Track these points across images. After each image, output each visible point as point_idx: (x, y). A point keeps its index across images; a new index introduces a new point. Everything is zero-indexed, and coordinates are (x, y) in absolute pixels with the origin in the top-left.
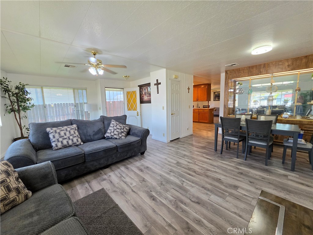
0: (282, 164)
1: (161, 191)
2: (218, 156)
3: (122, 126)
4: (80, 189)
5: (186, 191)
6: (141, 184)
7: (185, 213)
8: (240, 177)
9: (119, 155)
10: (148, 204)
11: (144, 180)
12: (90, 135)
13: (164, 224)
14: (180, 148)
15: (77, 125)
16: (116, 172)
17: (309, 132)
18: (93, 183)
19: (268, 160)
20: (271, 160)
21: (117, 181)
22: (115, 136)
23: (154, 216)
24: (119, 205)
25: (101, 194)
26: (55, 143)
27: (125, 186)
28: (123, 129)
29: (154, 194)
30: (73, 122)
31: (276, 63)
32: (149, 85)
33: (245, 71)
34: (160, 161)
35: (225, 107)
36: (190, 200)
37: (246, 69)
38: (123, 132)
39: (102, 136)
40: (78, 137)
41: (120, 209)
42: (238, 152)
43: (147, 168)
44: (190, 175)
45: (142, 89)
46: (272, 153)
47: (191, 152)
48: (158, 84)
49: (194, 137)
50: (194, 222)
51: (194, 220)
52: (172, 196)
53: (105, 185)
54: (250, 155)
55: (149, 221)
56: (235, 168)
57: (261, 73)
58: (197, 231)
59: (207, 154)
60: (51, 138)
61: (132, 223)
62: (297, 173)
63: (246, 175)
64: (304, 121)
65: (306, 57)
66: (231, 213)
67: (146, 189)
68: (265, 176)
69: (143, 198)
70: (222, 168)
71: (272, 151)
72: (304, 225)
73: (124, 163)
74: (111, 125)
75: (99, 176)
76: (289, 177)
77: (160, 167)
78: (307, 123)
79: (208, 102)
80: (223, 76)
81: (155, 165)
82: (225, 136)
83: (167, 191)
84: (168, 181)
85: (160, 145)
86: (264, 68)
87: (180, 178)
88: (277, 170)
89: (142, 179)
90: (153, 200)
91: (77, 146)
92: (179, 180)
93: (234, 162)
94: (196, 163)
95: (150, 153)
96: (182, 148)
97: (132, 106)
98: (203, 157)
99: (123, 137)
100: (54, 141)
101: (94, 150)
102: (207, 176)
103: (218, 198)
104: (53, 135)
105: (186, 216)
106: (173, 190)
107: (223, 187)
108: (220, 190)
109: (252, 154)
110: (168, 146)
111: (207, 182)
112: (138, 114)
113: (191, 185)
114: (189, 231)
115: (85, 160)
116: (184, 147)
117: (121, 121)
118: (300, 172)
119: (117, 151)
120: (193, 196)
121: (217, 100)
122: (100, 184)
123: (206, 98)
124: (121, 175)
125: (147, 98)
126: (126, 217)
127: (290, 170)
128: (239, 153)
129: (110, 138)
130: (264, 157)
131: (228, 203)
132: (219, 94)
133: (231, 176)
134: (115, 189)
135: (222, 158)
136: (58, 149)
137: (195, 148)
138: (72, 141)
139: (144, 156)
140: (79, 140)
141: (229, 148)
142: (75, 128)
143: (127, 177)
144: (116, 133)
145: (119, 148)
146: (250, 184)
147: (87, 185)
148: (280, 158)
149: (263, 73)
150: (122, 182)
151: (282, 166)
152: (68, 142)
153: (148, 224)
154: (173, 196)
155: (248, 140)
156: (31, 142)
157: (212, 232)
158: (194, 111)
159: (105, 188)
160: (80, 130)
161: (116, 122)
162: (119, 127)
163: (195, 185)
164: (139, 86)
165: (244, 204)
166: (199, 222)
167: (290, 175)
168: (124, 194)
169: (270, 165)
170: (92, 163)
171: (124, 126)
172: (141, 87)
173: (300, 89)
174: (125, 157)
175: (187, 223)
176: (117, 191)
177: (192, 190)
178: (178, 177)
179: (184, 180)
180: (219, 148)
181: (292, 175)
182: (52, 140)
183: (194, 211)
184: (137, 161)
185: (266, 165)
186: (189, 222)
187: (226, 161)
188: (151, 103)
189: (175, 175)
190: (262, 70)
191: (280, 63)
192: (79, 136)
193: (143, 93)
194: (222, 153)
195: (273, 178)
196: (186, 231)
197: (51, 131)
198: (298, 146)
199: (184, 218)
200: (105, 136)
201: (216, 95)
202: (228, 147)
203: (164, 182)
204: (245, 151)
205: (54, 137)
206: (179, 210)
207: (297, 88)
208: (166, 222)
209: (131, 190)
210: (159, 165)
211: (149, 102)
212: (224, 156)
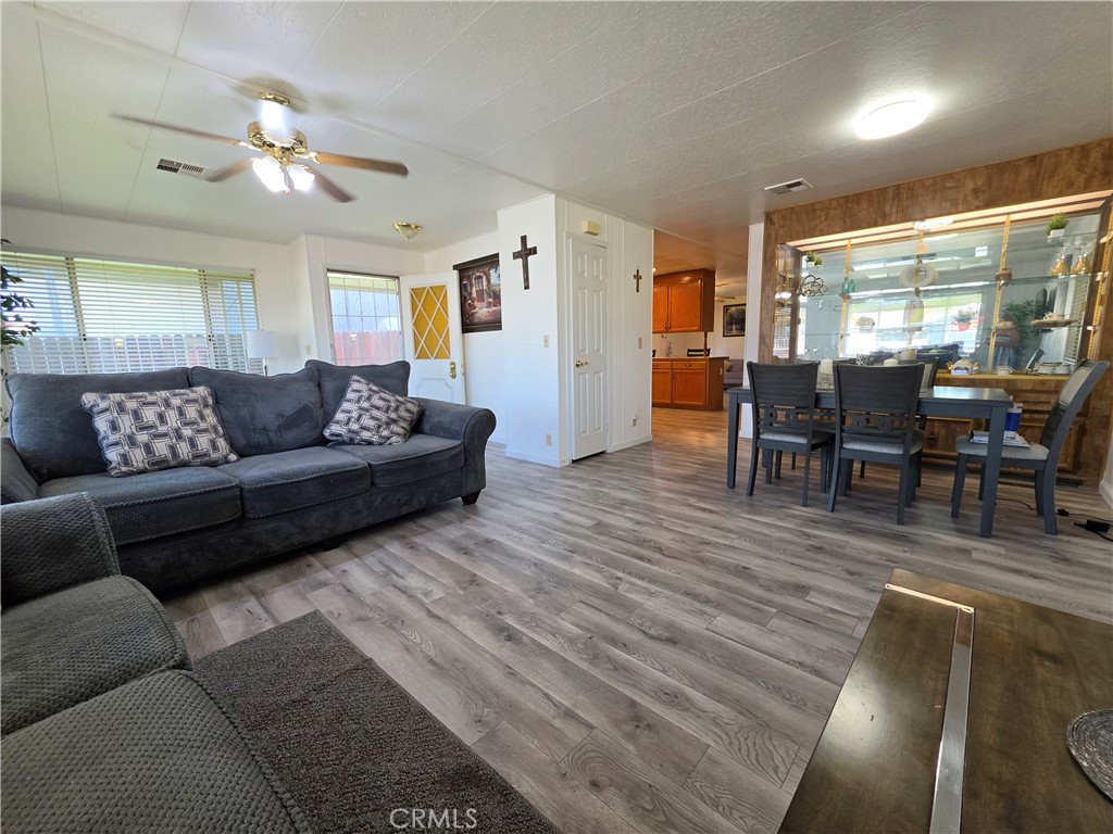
0: (950, 519)
1: (537, 610)
2: (740, 502)
3: (392, 399)
4: (223, 619)
5: (628, 607)
6: (461, 592)
7: (625, 673)
8: (816, 561)
9: (379, 499)
10: (488, 652)
11: (474, 581)
12: (265, 429)
13: (546, 711)
14: (606, 481)
15: (212, 387)
16: (370, 560)
17: (1037, 416)
18: (275, 595)
19: (906, 509)
20: (915, 507)
21: (373, 586)
22: (366, 435)
23: (511, 690)
24: (376, 660)
25: (308, 629)
26: (118, 449)
27: (402, 602)
28: (396, 409)
29: (510, 620)
30: (195, 378)
31: (935, 184)
32: (492, 261)
33: (832, 213)
34: (533, 520)
35: (764, 342)
36: (643, 632)
37: (835, 204)
38: (394, 421)
39: (314, 435)
40: (216, 431)
41: (379, 672)
42: (806, 489)
43: (488, 542)
44: (641, 558)
45: (469, 278)
46: (917, 489)
47: (646, 491)
48: (525, 253)
49: (657, 448)
50: (658, 699)
51: (655, 692)
52: (577, 626)
53: (327, 602)
54: (845, 495)
55: (489, 705)
56: (797, 533)
57: (885, 220)
58: (668, 726)
59: (701, 497)
60: (101, 430)
61: (424, 714)
62: (998, 542)
63: (832, 554)
64: (1022, 380)
65: (1033, 159)
66: (787, 666)
67: (482, 607)
68: (896, 553)
69: (470, 634)
70: (754, 535)
71: (919, 485)
72: (1039, 653)
73: (399, 532)
74: (350, 395)
75: (300, 574)
76: (975, 555)
77: (533, 540)
78: (1029, 388)
79: (706, 337)
80: (757, 232)
81: (516, 534)
82: (763, 433)
83: (559, 609)
84: (563, 581)
85: (534, 475)
86: (896, 202)
87: (606, 569)
88: (935, 535)
89: (468, 578)
90: (509, 638)
91: (213, 464)
92: (605, 576)
93: (794, 516)
94: (665, 524)
95: (496, 498)
96: (614, 482)
97: (431, 343)
98: (690, 505)
99: (394, 439)
100: (116, 444)
101: (281, 476)
102: (703, 561)
103: (743, 624)
104: (111, 418)
105: (629, 682)
106: (583, 606)
107: (759, 592)
108: (749, 598)
109: (853, 493)
110: (565, 477)
111: (701, 579)
112: (453, 369)
113: (645, 588)
114: (637, 727)
115: (244, 512)
116: (622, 480)
117: (388, 382)
118: (1010, 539)
119: (373, 484)
120: (655, 621)
121: (734, 332)
122: (305, 598)
123: (698, 322)
124: (386, 567)
125: (486, 310)
126: (405, 697)
127: (977, 535)
128: (809, 493)
129: (343, 443)
130: (892, 501)
131: (775, 638)
132: (743, 312)
133: (781, 557)
134: (362, 612)
135: (752, 508)
136: (131, 474)
137: (657, 480)
138: (193, 443)
139: (475, 507)
140: (222, 443)
141: (775, 477)
142: (204, 398)
143: (412, 575)
144: (366, 421)
145: (378, 474)
146: (848, 577)
147: (252, 603)
148: (944, 503)
149: (894, 217)
150: (392, 589)
151: (952, 525)
152: (172, 448)
153: (489, 714)
154: (583, 624)
155: (842, 442)
156: (15, 449)
157: (720, 725)
158: (655, 367)
159: (323, 611)
160: (223, 410)
161: (368, 384)
162: (381, 403)
163: (660, 589)
164: (455, 267)
165: (829, 635)
166: (674, 699)
167: (976, 549)
168: (397, 625)
169: (914, 524)
170: (272, 525)
171: (400, 399)
172: (464, 270)
173: (1010, 275)
174: (405, 510)
175: (633, 704)
176: (369, 619)
177: (650, 604)
178: (599, 568)
179: (620, 574)
180: (743, 478)
181: (983, 548)
182: (104, 438)
183: (657, 665)
184: (449, 523)
185: (900, 522)
186: (637, 699)
187: (766, 516)
188: (500, 328)
189: (589, 562)
190: (888, 209)
191: (949, 184)
192: (220, 428)
193: (471, 294)
194: (751, 494)
195: (923, 559)
196: (629, 728)
197: (103, 405)
198: (1006, 454)
199: (621, 690)
200: (327, 433)
201: (731, 316)
202: (773, 475)
203: (548, 584)
204: (829, 487)
205: (114, 427)
206: (603, 665)
207: (1001, 272)
208: (555, 705)
209: (423, 614)
210: (530, 535)
211: (495, 324)
212: (761, 501)
